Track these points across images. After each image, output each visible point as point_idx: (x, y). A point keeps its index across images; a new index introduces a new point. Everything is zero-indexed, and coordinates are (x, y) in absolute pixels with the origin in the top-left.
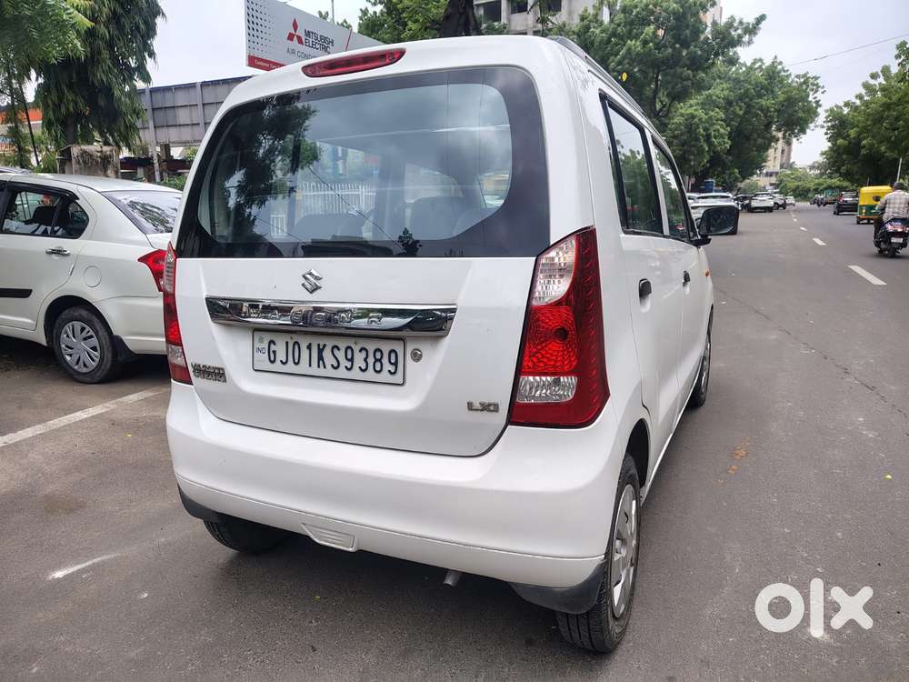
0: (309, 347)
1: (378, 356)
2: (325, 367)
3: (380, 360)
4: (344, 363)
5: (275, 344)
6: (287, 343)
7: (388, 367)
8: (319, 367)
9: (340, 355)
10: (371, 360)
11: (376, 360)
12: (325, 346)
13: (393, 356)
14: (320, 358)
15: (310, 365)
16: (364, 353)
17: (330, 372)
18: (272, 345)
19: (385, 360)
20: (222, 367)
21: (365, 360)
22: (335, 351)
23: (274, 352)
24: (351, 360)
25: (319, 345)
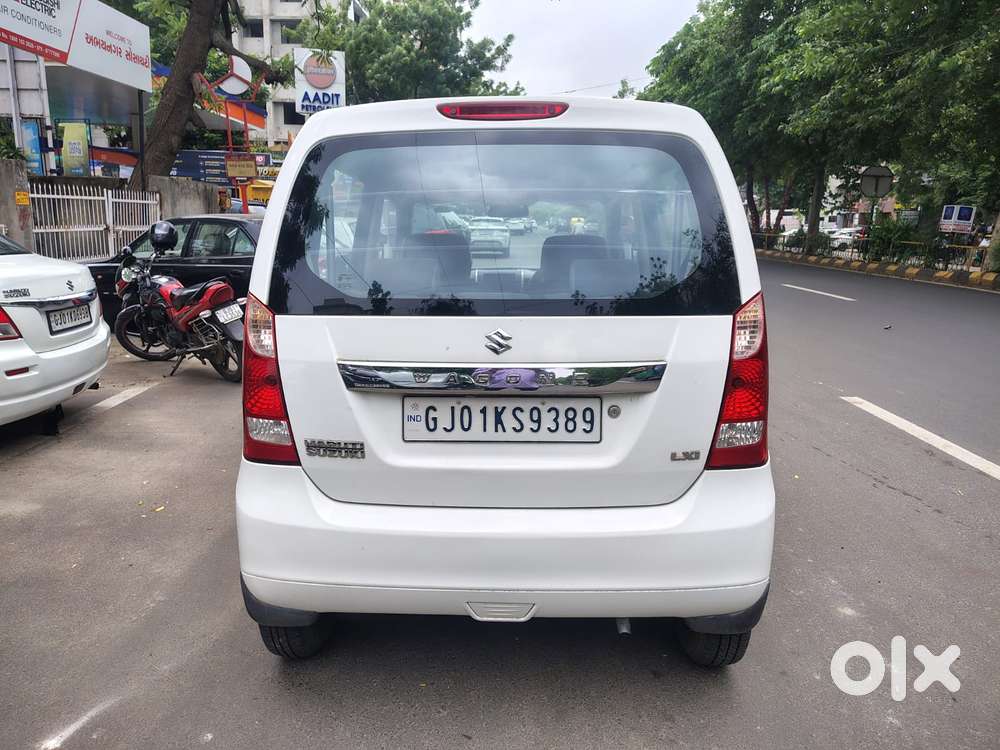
0: (483, 411)
1: (571, 415)
2: (504, 431)
3: (573, 420)
4: (529, 425)
5: (435, 410)
6: (453, 408)
7: (581, 425)
8: (496, 431)
9: (524, 417)
10: (562, 420)
11: (568, 419)
12: (504, 408)
13: (588, 414)
14: (498, 421)
15: (485, 430)
16: (553, 413)
17: (510, 435)
18: (431, 412)
19: (579, 419)
20: (361, 441)
21: (555, 420)
22: (518, 413)
23: (435, 419)
24: (539, 421)
25: (496, 408)
